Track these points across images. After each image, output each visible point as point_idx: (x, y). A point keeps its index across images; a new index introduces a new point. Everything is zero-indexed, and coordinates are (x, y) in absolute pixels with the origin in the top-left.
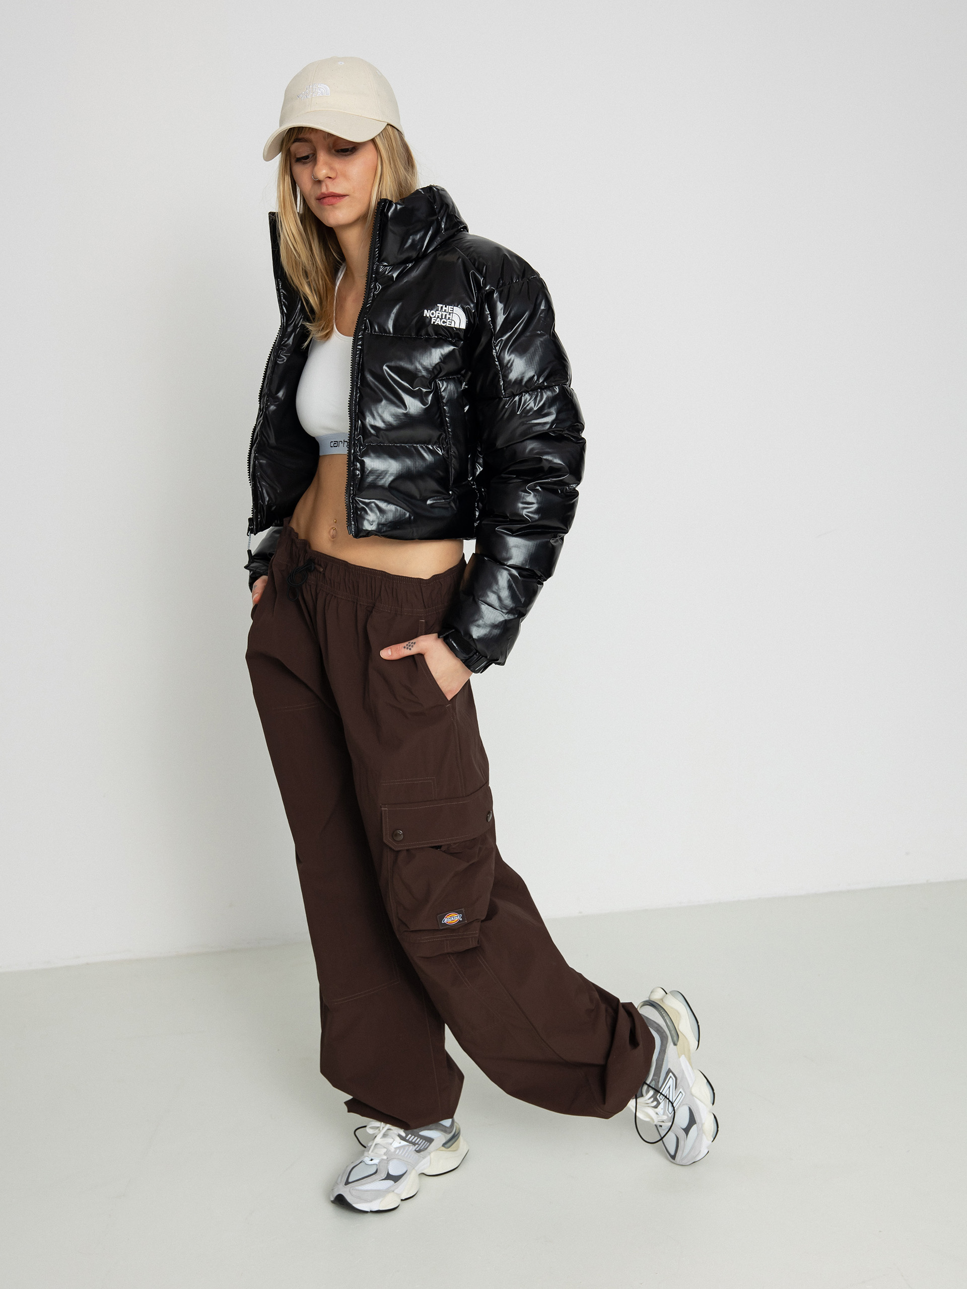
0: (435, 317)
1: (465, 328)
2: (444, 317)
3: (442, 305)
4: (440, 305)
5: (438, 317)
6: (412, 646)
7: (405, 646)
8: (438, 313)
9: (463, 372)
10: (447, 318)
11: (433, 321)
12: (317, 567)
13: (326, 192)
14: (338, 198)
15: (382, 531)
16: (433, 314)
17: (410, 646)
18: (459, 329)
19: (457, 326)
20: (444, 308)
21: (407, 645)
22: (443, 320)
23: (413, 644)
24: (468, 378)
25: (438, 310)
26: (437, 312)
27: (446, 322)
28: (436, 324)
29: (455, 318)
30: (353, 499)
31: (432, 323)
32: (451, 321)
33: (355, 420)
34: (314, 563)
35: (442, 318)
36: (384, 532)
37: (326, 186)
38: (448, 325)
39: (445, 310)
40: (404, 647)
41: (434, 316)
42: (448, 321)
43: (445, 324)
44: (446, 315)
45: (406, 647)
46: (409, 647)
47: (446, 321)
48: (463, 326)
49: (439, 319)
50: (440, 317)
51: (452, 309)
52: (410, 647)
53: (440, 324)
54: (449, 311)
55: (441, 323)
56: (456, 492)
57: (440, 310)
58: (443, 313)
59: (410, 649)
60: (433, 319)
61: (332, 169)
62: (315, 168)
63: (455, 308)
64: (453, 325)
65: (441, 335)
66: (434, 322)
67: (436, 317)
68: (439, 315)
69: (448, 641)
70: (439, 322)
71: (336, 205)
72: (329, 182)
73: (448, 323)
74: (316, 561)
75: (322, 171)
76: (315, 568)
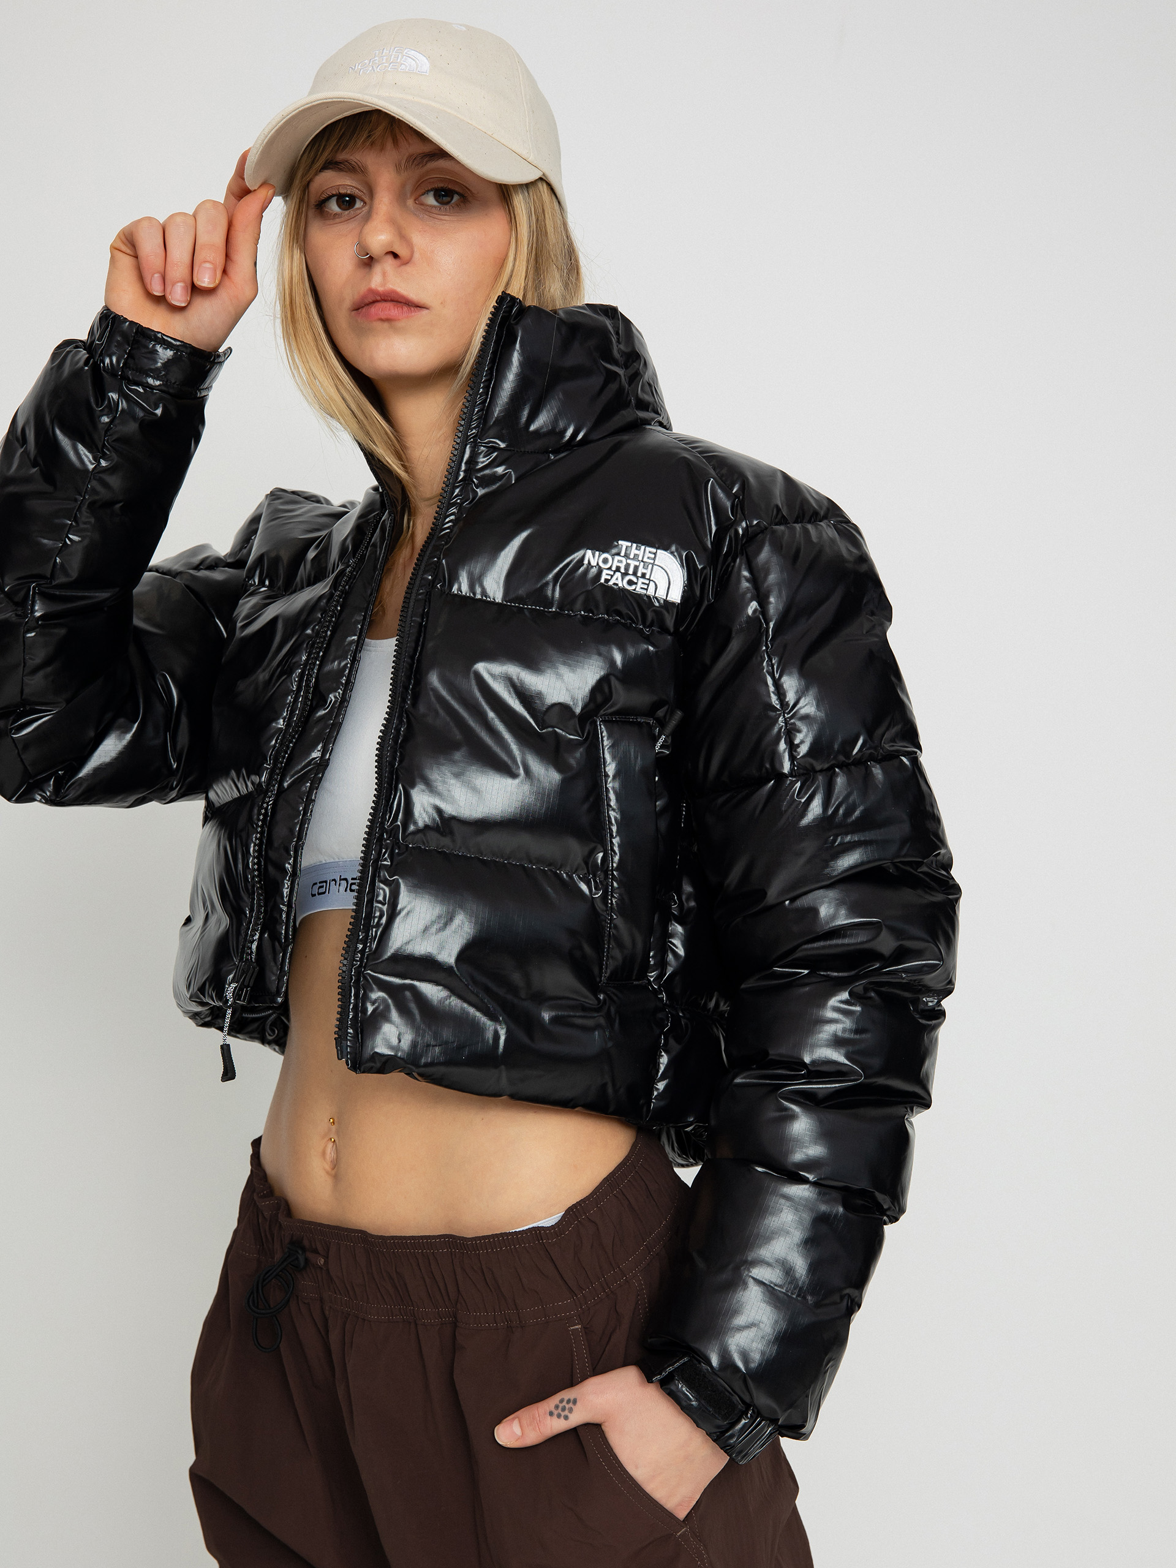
0: (610, 569)
1: (679, 602)
2: (631, 572)
3: (629, 544)
4: (624, 544)
5: (618, 569)
6: (571, 1410)
7: (553, 1409)
8: (618, 561)
9: (660, 713)
10: (639, 574)
11: (604, 577)
12: (310, 1255)
13: (380, 289)
14: (405, 309)
15: (423, 1061)
16: (605, 561)
17: (564, 1409)
18: (667, 604)
19: (661, 594)
20: (634, 551)
21: (557, 1407)
22: (627, 578)
23: (571, 1405)
24: (673, 723)
25: (618, 554)
26: (617, 558)
27: (636, 583)
28: (611, 583)
29: (658, 576)
30: (359, 973)
31: (602, 581)
32: (647, 582)
33: (390, 784)
34: (304, 1249)
35: (626, 574)
36: (426, 1065)
37: (384, 274)
38: (639, 590)
39: (635, 555)
40: (551, 1414)
41: (608, 566)
42: (641, 580)
43: (633, 587)
44: (636, 568)
45: (556, 1412)
46: (563, 1414)
47: (635, 580)
48: (676, 596)
49: (618, 574)
50: (623, 570)
51: (653, 556)
52: (566, 1412)
53: (620, 585)
54: (645, 559)
55: (622, 583)
56: (615, 998)
57: (623, 554)
58: (629, 561)
59: (566, 1418)
60: (605, 572)
61: (403, 236)
62: (365, 227)
63: (661, 553)
64: (651, 592)
65: (619, 613)
66: (607, 581)
67: (614, 568)
68: (619, 564)
69: (673, 1388)
70: (618, 581)
71: (399, 324)
72: (389, 263)
73: (640, 585)
74: (306, 1243)
75: (379, 238)
76: (307, 1260)
